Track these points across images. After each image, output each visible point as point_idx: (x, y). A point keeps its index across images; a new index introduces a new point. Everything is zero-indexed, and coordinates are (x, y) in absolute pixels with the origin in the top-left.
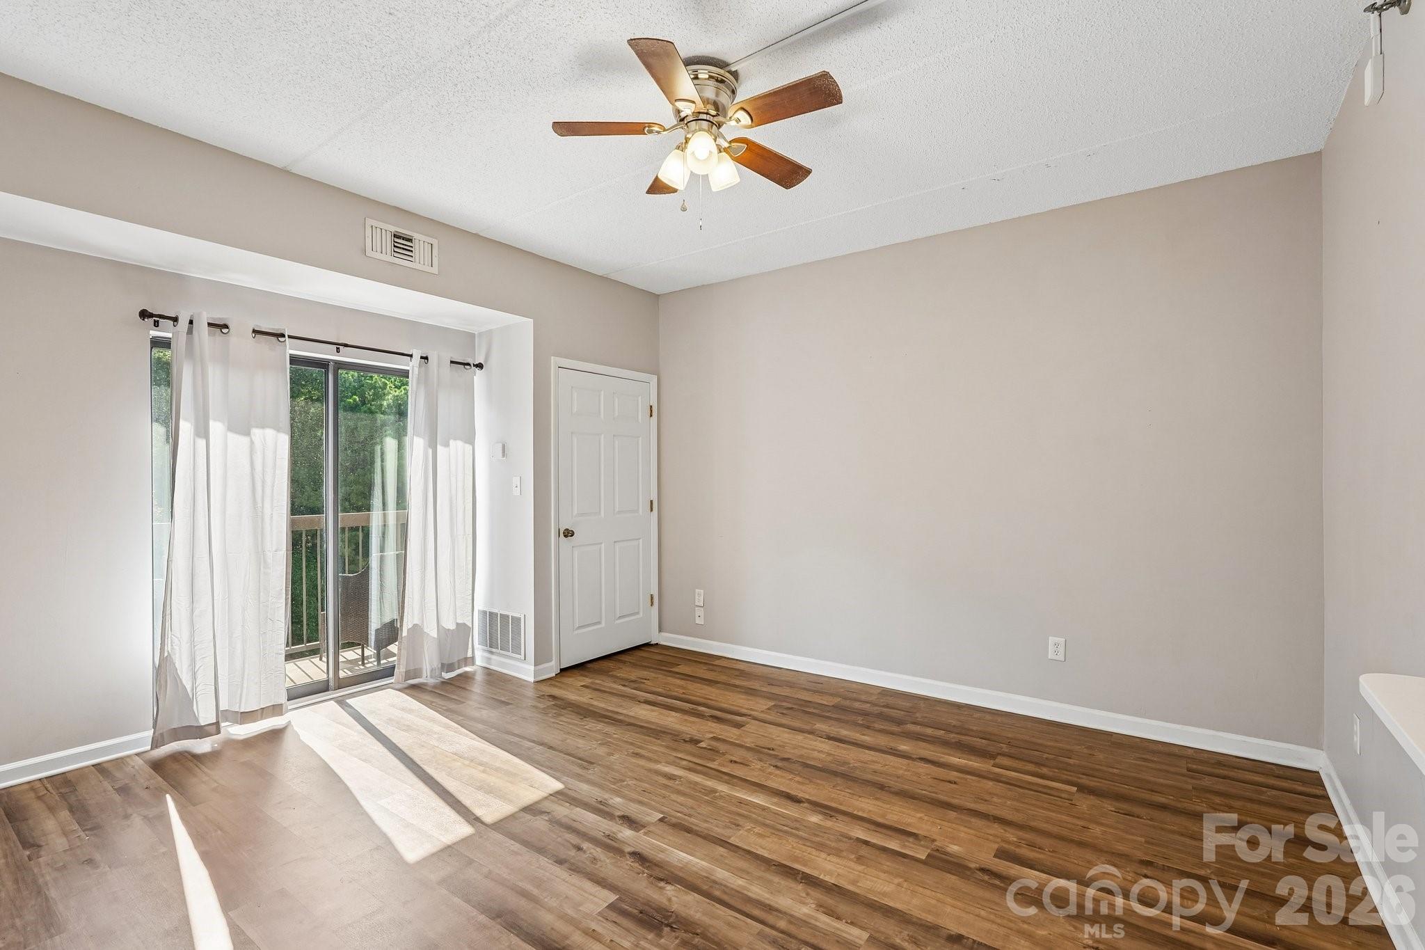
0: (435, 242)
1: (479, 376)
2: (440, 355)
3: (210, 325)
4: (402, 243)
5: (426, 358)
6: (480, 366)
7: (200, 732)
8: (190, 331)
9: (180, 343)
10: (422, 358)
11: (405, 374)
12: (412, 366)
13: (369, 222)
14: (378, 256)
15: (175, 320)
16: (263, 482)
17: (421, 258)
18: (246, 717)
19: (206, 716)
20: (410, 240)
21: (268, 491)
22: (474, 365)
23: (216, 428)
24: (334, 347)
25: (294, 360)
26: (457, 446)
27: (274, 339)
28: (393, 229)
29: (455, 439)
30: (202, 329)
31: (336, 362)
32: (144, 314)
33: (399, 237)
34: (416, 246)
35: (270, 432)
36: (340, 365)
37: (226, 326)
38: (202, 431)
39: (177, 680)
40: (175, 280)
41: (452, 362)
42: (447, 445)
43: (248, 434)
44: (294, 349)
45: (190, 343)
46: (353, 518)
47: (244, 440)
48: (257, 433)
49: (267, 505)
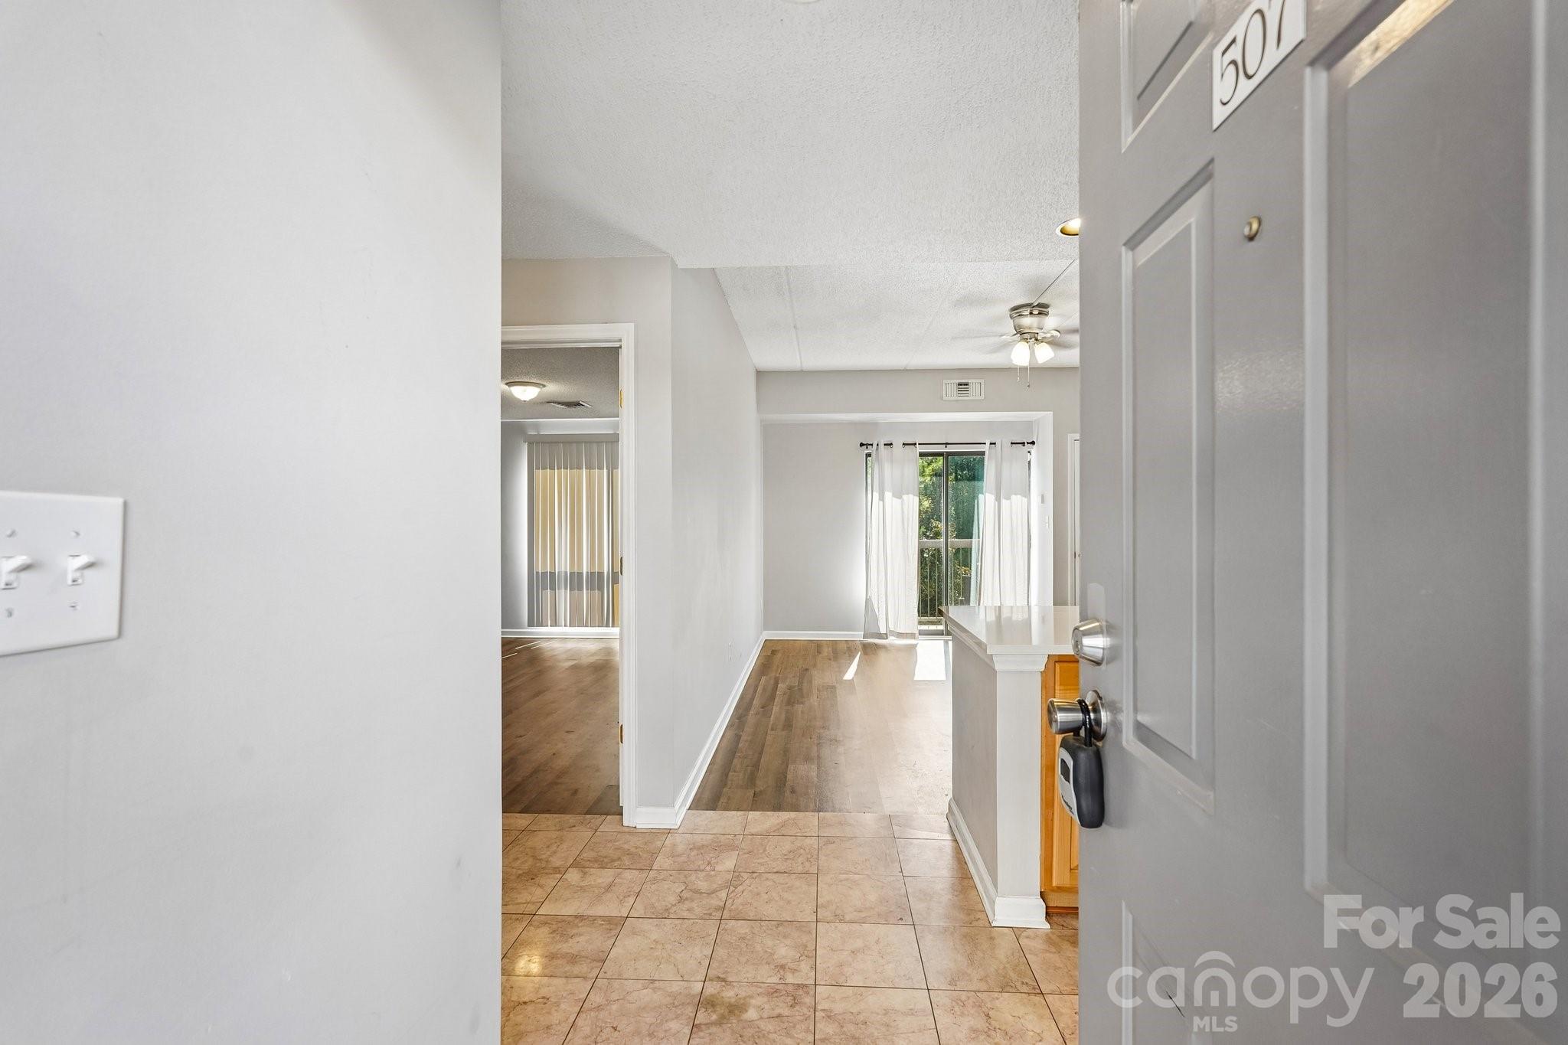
0: (982, 381)
1: (1034, 449)
2: (1004, 441)
3: (885, 445)
4: (963, 386)
5: (995, 444)
6: (1033, 443)
7: (880, 636)
8: (877, 449)
9: (873, 455)
10: (991, 444)
11: (983, 453)
12: (986, 448)
13: (945, 381)
14: (950, 398)
15: (872, 445)
16: (908, 519)
17: (975, 392)
18: (900, 635)
19: (883, 630)
20: (967, 385)
21: (910, 525)
22: (1028, 443)
23: (888, 495)
24: (944, 446)
25: (922, 455)
26: (1017, 500)
27: (913, 446)
28: (958, 381)
29: (1015, 494)
30: (882, 446)
31: (947, 452)
32: (862, 445)
33: (961, 385)
34: (971, 387)
35: (911, 496)
36: (949, 454)
37: (891, 444)
38: (882, 498)
39: (873, 610)
40: (874, 425)
41: (1012, 443)
42: (1008, 498)
43: (900, 497)
44: (920, 449)
45: (877, 454)
46: (962, 543)
47: (900, 500)
48: (905, 497)
49: (910, 530)
